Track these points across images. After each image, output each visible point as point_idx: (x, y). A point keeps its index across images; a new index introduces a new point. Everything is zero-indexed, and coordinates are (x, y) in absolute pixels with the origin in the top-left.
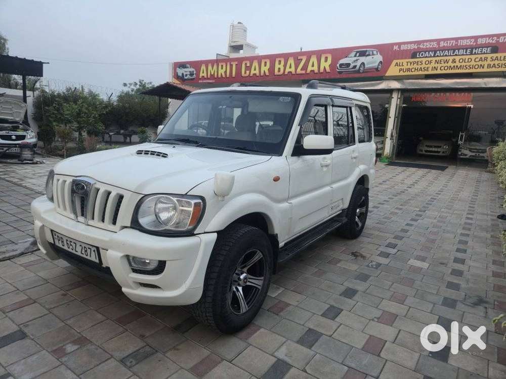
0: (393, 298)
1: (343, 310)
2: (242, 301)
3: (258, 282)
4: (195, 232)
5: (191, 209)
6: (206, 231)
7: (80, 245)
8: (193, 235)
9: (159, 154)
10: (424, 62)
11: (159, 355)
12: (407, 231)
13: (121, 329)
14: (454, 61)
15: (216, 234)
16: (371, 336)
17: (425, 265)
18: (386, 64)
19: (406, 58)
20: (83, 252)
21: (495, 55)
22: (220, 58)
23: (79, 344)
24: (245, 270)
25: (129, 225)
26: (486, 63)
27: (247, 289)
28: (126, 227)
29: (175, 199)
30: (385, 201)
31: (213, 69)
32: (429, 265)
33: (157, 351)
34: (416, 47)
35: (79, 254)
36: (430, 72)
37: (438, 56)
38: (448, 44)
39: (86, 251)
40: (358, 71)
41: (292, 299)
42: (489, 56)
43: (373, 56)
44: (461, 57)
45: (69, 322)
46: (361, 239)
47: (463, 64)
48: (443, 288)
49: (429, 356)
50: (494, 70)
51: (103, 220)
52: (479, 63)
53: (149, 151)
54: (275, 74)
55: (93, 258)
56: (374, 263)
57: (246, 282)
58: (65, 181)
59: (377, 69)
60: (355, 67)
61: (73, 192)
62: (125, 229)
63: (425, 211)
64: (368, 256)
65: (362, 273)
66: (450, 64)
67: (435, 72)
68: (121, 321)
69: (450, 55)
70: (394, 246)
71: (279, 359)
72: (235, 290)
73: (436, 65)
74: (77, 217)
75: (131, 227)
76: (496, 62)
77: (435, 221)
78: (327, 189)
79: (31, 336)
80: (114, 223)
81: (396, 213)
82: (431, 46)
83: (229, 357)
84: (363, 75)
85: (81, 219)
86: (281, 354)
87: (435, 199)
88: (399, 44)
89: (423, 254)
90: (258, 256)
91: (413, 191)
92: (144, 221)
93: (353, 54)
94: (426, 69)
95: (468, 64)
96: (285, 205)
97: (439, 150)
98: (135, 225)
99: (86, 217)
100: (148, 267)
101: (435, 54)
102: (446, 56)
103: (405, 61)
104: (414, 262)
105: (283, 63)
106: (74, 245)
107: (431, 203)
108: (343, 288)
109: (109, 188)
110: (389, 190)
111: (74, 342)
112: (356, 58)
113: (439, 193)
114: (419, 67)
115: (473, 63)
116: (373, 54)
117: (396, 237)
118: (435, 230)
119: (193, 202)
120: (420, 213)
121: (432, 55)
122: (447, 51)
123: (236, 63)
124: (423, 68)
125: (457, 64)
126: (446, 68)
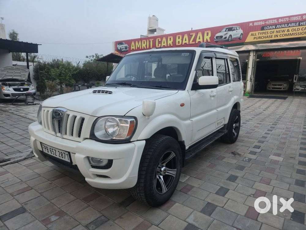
0: (262, 181)
1: (229, 190)
2: (163, 185)
3: (172, 173)
4: (131, 141)
5: (128, 125)
6: (138, 139)
7: (58, 151)
8: (130, 142)
9: (107, 92)
10: (269, 33)
11: (111, 222)
12: (266, 138)
13: (86, 205)
14: (288, 31)
15: (144, 142)
16: (250, 207)
17: (281, 159)
18: (245, 35)
19: (257, 30)
20: (60, 156)
22: (143, 37)
23: (58, 216)
24: (164, 164)
25: (89, 137)
27: (166, 177)
28: (87, 139)
29: (117, 119)
30: (250, 119)
31: (138, 44)
32: (283, 159)
33: (109, 220)
34: (264, 23)
35: (58, 157)
36: (273, 38)
37: (278, 28)
38: (284, 20)
39: (62, 155)
40: (228, 41)
41: (195, 183)
43: (237, 31)
44: (292, 28)
45: (53, 201)
46: (237, 143)
47: (294, 32)
48: (295, 174)
49: (290, 219)
51: (72, 135)
53: (100, 91)
55: (67, 159)
56: (247, 159)
57: (165, 173)
58: (48, 111)
59: (239, 38)
60: (226, 38)
61: (53, 118)
62: (86, 140)
63: (276, 125)
64: (242, 154)
65: (239, 165)
66: (286, 33)
67: (276, 38)
68: (86, 200)
69: (286, 27)
70: (259, 147)
71: (189, 224)
72: (158, 178)
73: (277, 34)
74: (56, 133)
75: (90, 139)
77: (284, 131)
78: (215, 111)
79: (29, 211)
80: (79, 136)
81: (257, 127)
82: (273, 22)
83: (157, 223)
84: (231, 43)
85: (59, 134)
86: (191, 220)
87: (282, 117)
88: (253, 22)
89: (278, 152)
90: (173, 155)
91: (267, 113)
92: (98, 134)
93: (224, 30)
94: (271, 36)
95: (298, 32)
96: (188, 122)
97: (281, 87)
98: (93, 137)
99: (61, 134)
100: (102, 164)
101: (276, 27)
102: (283, 27)
103: (257, 32)
104: (272, 157)
105: (181, 38)
106: (54, 151)
107: (280, 119)
108: (227, 176)
109: (75, 114)
110: (251, 112)
111: (56, 215)
112: (225, 33)
113: (284, 113)
114: (266, 35)
115: (300, 31)
116: (237, 29)
117: (259, 142)
118: (285, 136)
119: (129, 120)
120: (273, 126)
121: (274, 28)
122: (283, 25)
123: (153, 40)
124: (268, 36)
125: (290, 32)
126: (283, 35)
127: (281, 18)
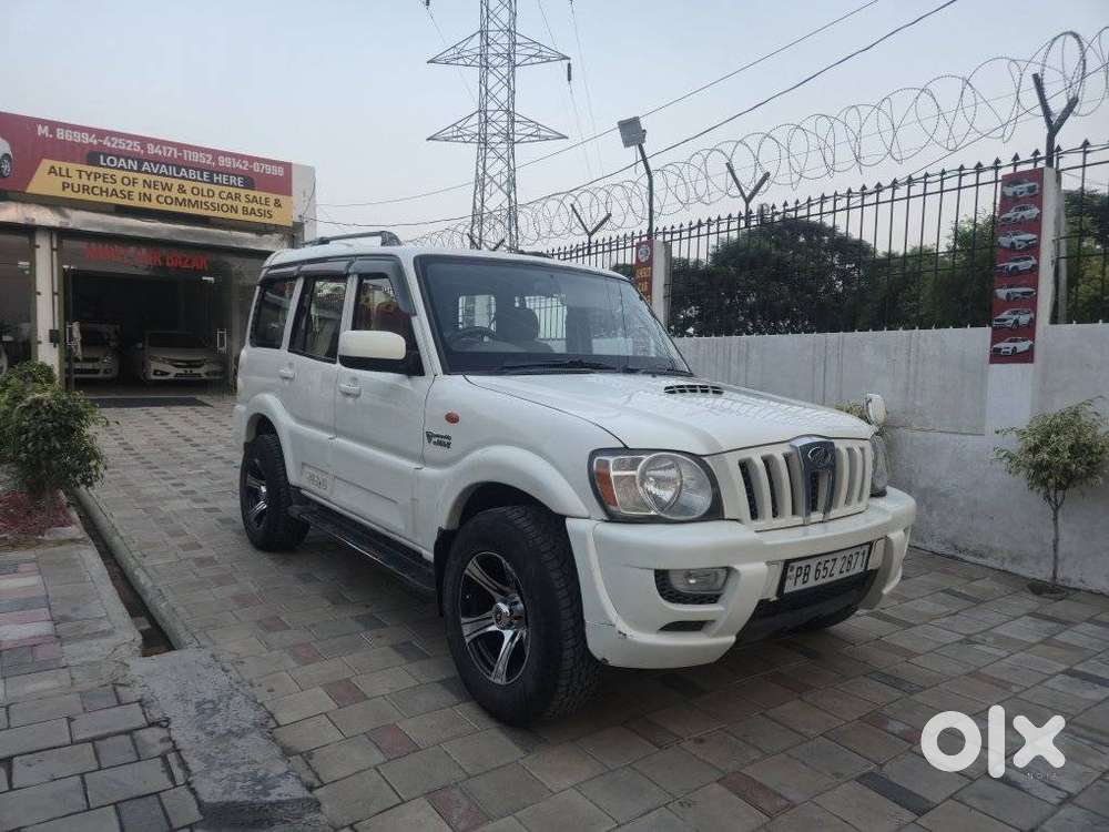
10: (118, 179)
19: (73, 161)
21: (252, 193)
26: (240, 205)
34: (95, 142)
36: (136, 203)
37: (146, 172)
38: (165, 153)
42: (243, 192)
44: (193, 184)
47: (200, 198)
50: (252, 218)
52: (229, 202)
66: (174, 193)
67: (146, 204)
69: (173, 177)
73: (147, 191)
76: (256, 206)
82: (129, 149)
88: (53, 125)
94: (125, 194)
95: (211, 200)
101: (140, 167)
102: (163, 175)
103: (73, 167)
114: (111, 187)
115: (216, 200)
121: (135, 168)
122: (164, 166)
124: (118, 191)
125: (189, 196)
126: (169, 201)
127: (156, 142)
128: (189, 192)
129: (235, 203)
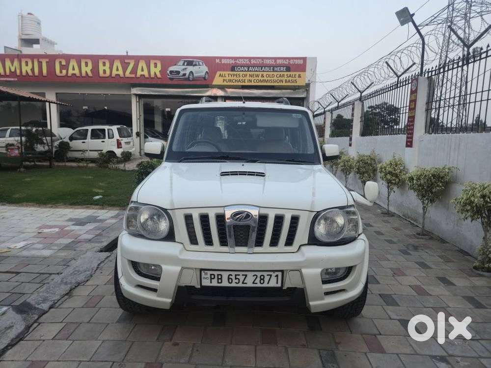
10: (241, 75)
18: (211, 74)
19: (227, 71)
21: (289, 73)
22: (10, 52)
26: (284, 79)
31: (12, 65)
34: (234, 62)
36: (247, 84)
37: (250, 71)
38: (257, 62)
40: (188, 79)
42: (286, 73)
43: (200, 66)
44: (267, 73)
47: (269, 78)
50: (289, 84)
52: (280, 79)
54: (100, 76)
59: (204, 78)
60: (184, 75)
66: (260, 78)
67: (250, 84)
69: (260, 71)
73: (251, 78)
76: (290, 79)
82: (245, 63)
84: (191, 83)
88: (221, 58)
93: (181, 63)
95: (272, 79)
101: (248, 69)
102: (256, 71)
103: (227, 73)
105: (108, 64)
112: (184, 67)
114: (238, 79)
115: (275, 78)
116: (199, 65)
122: (256, 68)
123: (48, 60)
124: (241, 80)
125: (265, 78)
126: (258, 81)
127: (254, 58)
128: (265, 76)
129: (282, 79)
